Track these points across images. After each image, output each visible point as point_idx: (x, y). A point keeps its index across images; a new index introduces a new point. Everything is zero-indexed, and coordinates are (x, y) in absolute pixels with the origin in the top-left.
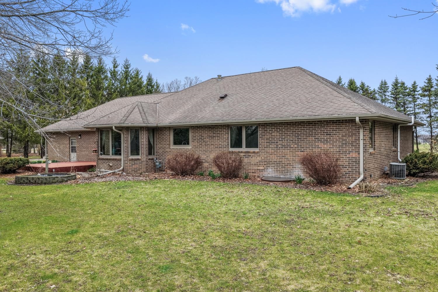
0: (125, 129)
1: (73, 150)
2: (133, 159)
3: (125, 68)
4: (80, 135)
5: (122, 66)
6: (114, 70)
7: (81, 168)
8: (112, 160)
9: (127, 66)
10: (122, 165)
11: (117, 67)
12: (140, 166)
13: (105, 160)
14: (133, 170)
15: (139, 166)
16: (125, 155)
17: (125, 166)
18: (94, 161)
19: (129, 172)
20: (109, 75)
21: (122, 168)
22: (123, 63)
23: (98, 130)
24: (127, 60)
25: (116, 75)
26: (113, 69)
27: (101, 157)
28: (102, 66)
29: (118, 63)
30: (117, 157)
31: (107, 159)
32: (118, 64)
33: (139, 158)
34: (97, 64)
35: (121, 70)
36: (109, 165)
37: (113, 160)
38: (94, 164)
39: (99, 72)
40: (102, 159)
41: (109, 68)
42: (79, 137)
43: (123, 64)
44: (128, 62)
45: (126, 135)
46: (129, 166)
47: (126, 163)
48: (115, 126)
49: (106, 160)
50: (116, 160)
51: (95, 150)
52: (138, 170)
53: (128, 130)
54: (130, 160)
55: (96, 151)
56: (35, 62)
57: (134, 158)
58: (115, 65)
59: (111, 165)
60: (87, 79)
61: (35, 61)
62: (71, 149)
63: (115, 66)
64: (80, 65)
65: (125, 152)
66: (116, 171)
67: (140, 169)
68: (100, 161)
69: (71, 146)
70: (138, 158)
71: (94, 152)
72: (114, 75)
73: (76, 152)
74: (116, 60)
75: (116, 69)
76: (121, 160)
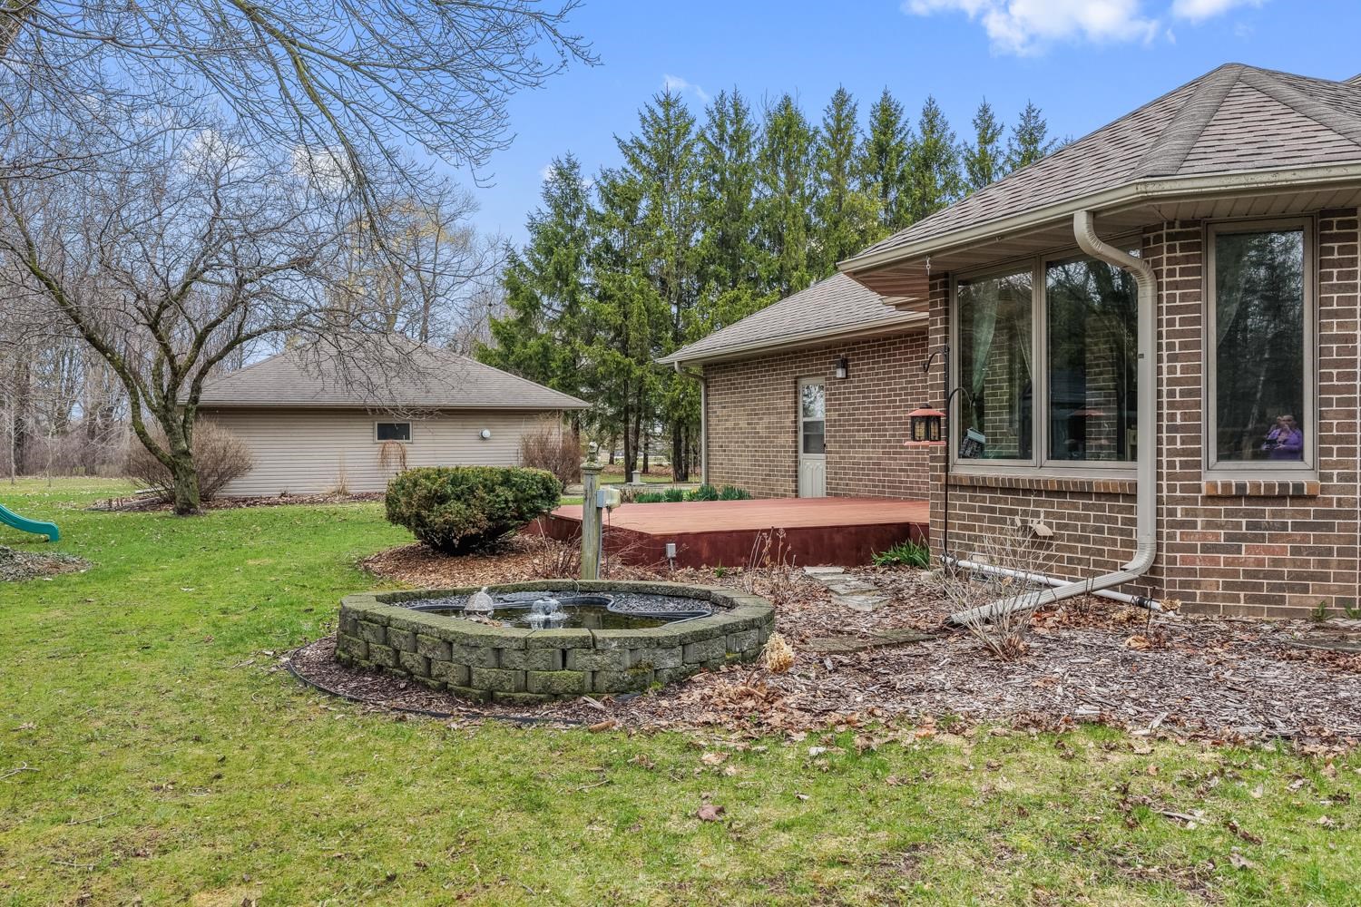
0: (1170, 237)
1: (812, 438)
2: (1241, 487)
3: (1023, 140)
4: (844, 364)
5: (1013, 134)
6: (983, 153)
7: (838, 539)
8: (1050, 493)
9: (1031, 134)
10: (1145, 533)
11: (991, 140)
12: (1312, 551)
13: (992, 489)
14: (1243, 586)
15: (1296, 551)
16: (1171, 453)
17: (1171, 548)
18: (913, 497)
19: (1206, 596)
20: (965, 175)
21: (1139, 562)
22: (1017, 122)
23: (946, 284)
24: (1030, 110)
25: (989, 169)
26: (976, 150)
27: (965, 469)
28: (937, 142)
29: (997, 121)
30: (1098, 471)
31: (1010, 489)
32: (998, 127)
33: (1298, 487)
34: (918, 132)
35: (1007, 152)
36: (1026, 528)
37: (1060, 492)
38: (917, 514)
39: (926, 164)
40: (974, 488)
41: (963, 148)
42: (840, 373)
43: (1018, 128)
44: (1036, 117)
45: (1176, 285)
46: (1205, 549)
47: (1182, 525)
48: (1094, 214)
49: (1005, 490)
50: (1088, 495)
51: (928, 420)
52: (1292, 589)
53: (1198, 246)
54: (1211, 498)
55: (934, 429)
56: (710, 143)
57: (1247, 479)
58: (985, 130)
59: (1043, 530)
60: (885, 194)
61: (711, 140)
62: (801, 434)
63: (986, 140)
64: (858, 141)
65: (1171, 429)
66: (1100, 581)
67: (1312, 577)
68: (958, 502)
69: (802, 420)
70: (1291, 479)
71: (920, 430)
72: (982, 169)
73: (822, 448)
74: (990, 112)
75: (989, 147)
76: (1132, 497)
